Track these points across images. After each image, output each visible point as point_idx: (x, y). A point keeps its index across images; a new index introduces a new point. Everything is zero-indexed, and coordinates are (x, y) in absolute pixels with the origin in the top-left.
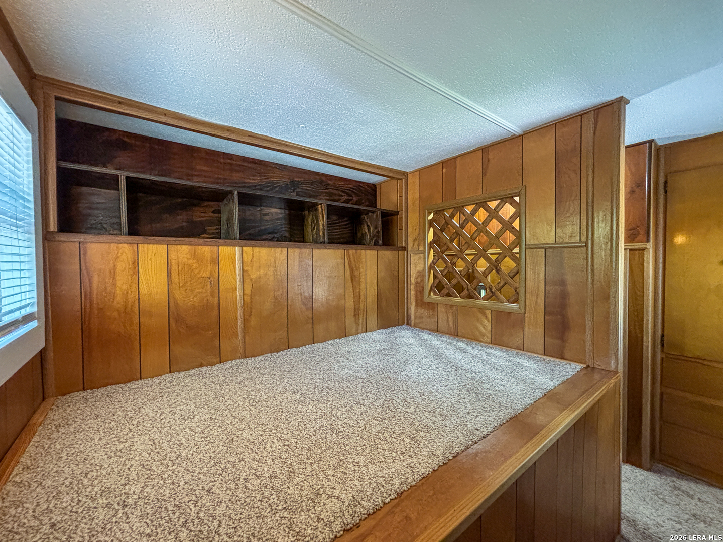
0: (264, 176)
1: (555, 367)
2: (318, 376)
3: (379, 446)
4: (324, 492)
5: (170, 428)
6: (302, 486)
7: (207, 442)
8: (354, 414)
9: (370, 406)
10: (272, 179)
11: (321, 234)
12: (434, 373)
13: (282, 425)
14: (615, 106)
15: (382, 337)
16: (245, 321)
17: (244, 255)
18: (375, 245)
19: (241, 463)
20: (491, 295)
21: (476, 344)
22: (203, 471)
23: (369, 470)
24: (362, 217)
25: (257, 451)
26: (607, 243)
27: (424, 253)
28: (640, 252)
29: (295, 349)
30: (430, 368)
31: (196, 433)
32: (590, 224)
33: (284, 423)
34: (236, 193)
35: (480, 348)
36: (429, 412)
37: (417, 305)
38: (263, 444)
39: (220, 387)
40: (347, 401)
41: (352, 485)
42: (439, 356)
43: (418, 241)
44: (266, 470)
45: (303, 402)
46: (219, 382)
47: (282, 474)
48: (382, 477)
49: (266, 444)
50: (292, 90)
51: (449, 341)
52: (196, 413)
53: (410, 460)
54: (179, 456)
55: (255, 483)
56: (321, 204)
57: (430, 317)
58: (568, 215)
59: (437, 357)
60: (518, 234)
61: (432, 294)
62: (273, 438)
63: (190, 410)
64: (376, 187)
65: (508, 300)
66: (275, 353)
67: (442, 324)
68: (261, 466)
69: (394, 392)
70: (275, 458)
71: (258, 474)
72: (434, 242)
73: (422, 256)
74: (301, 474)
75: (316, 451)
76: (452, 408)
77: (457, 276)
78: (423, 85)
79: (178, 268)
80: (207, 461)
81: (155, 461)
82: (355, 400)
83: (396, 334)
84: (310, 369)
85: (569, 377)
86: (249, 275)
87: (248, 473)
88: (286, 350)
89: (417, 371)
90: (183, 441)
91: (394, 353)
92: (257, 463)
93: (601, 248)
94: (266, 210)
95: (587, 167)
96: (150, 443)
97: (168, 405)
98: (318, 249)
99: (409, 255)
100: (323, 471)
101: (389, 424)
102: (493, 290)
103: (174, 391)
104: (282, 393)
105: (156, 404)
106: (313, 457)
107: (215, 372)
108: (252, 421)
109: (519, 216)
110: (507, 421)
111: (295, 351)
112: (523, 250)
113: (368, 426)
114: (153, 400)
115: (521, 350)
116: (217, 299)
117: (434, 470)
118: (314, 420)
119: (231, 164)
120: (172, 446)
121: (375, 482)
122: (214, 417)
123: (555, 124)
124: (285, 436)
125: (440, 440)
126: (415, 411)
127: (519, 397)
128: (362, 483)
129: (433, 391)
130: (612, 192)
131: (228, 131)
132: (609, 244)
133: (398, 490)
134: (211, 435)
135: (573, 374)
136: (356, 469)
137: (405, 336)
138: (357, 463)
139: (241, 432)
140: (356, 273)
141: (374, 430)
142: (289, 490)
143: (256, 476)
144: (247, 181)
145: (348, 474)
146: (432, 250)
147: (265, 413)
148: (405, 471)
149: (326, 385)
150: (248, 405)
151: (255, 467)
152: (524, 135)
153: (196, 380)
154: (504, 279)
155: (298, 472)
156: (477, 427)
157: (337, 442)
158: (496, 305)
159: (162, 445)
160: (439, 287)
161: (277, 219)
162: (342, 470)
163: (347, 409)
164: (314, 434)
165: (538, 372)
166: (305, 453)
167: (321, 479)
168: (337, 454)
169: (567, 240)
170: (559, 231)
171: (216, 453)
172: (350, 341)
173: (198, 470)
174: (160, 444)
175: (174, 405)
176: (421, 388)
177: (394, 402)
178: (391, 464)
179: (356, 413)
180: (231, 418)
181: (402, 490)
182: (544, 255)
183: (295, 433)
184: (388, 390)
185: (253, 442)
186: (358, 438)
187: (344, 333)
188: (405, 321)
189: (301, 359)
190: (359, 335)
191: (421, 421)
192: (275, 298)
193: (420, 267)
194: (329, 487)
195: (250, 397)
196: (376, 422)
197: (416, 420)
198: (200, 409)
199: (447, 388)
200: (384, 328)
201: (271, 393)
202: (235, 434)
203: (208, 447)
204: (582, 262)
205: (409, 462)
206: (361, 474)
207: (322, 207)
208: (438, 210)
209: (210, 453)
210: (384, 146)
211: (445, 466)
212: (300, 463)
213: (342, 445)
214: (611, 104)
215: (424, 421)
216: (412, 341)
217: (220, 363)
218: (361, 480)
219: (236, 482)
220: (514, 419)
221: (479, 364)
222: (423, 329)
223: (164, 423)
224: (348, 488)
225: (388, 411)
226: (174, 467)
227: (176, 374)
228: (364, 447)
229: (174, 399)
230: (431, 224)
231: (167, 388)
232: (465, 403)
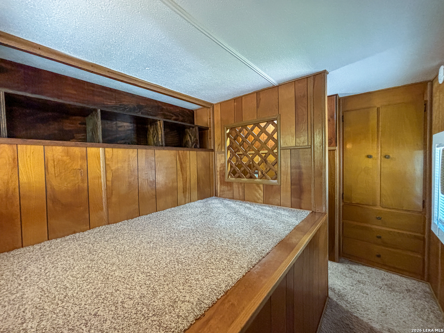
0: (118, 100)
1: (298, 213)
2: (163, 231)
3: (209, 267)
4: (179, 300)
5: (55, 278)
6: (164, 299)
7: (88, 283)
8: (190, 251)
9: (200, 245)
10: (124, 103)
11: (160, 140)
12: (234, 222)
13: (143, 264)
14: (323, 74)
15: (201, 204)
16: (108, 199)
17: (106, 153)
18: (195, 147)
19: (117, 292)
20: (263, 176)
21: (255, 204)
22: (88, 303)
23: (205, 282)
24: (186, 130)
25: (128, 283)
26: (320, 146)
27: (224, 152)
28: (333, 151)
29: (144, 216)
30: (232, 220)
31: (77, 278)
32: (312, 136)
33: (144, 262)
34: (99, 110)
35: (258, 206)
36: (236, 244)
37: (221, 184)
38: (131, 278)
39: (92, 245)
40: (184, 244)
41: (196, 292)
42: (236, 213)
43: (221, 145)
44: (136, 293)
45: (156, 248)
46: (91, 242)
47: (148, 294)
48: (214, 284)
49: (133, 278)
50: (142, 43)
51: (240, 203)
52: (76, 265)
53: (229, 273)
54: (66, 296)
55: (130, 303)
56: (160, 121)
57: (229, 190)
58: (302, 131)
59: (235, 213)
60: (276, 142)
61: (230, 177)
62: (139, 273)
63: (69, 263)
64: (194, 112)
65: (272, 178)
66: (130, 220)
67: (236, 194)
68: (132, 292)
69: (213, 236)
70: (142, 285)
71: (131, 297)
72: (230, 146)
73: (223, 154)
74: (161, 292)
75: (169, 276)
76: (248, 240)
77: (244, 166)
78: (226, 50)
79: (54, 163)
80: (90, 296)
81: (46, 303)
82: (190, 243)
83: (209, 202)
84: (157, 227)
85: (305, 218)
86: (110, 167)
87: (123, 298)
88: (138, 217)
89: (225, 222)
90: (68, 285)
91: (210, 213)
92: (129, 290)
93: (317, 149)
94: (120, 124)
95: (311, 105)
96: (39, 291)
97: (50, 263)
98: (159, 149)
99: (216, 154)
100: (176, 287)
101: (213, 254)
102: (264, 173)
103: (54, 252)
104: (139, 244)
105: (40, 263)
106: (168, 280)
107: (87, 236)
108: (121, 264)
109: (277, 131)
110: (278, 244)
111: (144, 217)
112: (279, 150)
113: (200, 257)
114: (37, 260)
115: (279, 206)
116: (86, 185)
117: (243, 276)
118: (165, 258)
119: (93, 91)
120: (59, 290)
121: (210, 288)
122: (91, 266)
123: (295, 81)
124: (146, 270)
125: (244, 259)
126: (227, 245)
127: (282, 230)
128: (202, 290)
129: (236, 232)
130: (322, 119)
131: (92, 66)
132: (322, 146)
133: (225, 290)
134: (90, 278)
135: (306, 216)
136: (197, 282)
137: (215, 203)
138: (197, 279)
139: (113, 272)
140: (184, 165)
141: (204, 259)
142: (155, 303)
143: (130, 299)
144: (106, 103)
145: (193, 287)
146: (229, 151)
147: (129, 258)
148: (227, 279)
149: (169, 236)
150: (116, 254)
151: (128, 293)
152: (279, 86)
153: (71, 243)
154: (269, 167)
155: (160, 291)
156: (263, 249)
157: (182, 269)
158: (265, 181)
159: (50, 291)
160: (234, 173)
161: (128, 130)
162: (189, 285)
163: (185, 249)
164: (166, 266)
165: (290, 216)
166: (162, 279)
167: (175, 292)
168: (184, 276)
169: (301, 145)
170: (297, 140)
171: (96, 289)
172: (181, 209)
173: (83, 303)
174: (48, 290)
175: (55, 262)
176: (229, 231)
177: (214, 241)
178: (218, 277)
179: (191, 250)
180: (104, 265)
181: (227, 290)
182: (290, 153)
183: (153, 268)
184: (209, 234)
185: (124, 277)
186: (195, 265)
187: (176, 204)
188: (214, 194)
189: (149, 222)
190: (187, 205)
191: (231, 250)
192: (130, 183)
193: (222, 161)
194: (182, 296)
195: (117, 249)
196: (205, 254)
197: (228, 250)
198: (78, 262)
199: (243, 230)
200: (202, 199)
201: (131, 245)
202: (110, 274)
203: (89, 286)
204: (309, 156)
205: (228, 274)
206: (201, 285)
207: (160, 122)
208: (232, 127)
209: (91, 290)
210: (201, 86)
211: (249, 273)
212: (160, 285)
213: (186, 270)
214: (320, 73)
215: (233, 249)
216: (219, 205)
217: (90, 229)
218: (201, 288)
219: (115, 305)
220: (281, 242)
221: (258, 215)
222: (225, 198)
223: (49, 276)
224: (194, 295)
225: (211, 246)
226: (63, 304)
227: (54, 241)
228: (200, 269)
229: (55, 258)
230: (228, 135)
231: (47, 251)
232: (254, 237)
